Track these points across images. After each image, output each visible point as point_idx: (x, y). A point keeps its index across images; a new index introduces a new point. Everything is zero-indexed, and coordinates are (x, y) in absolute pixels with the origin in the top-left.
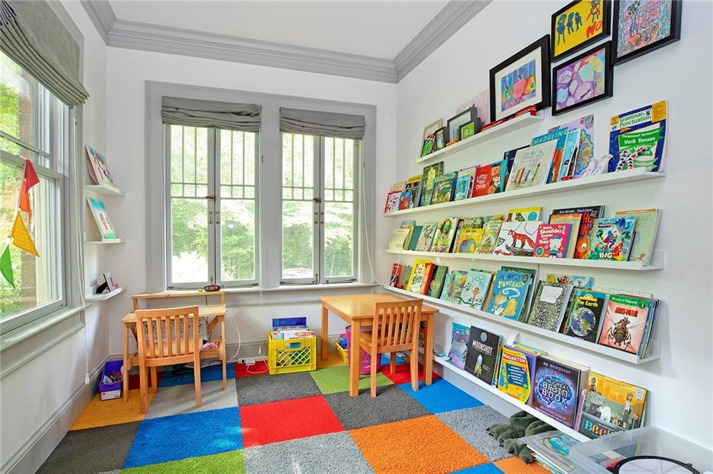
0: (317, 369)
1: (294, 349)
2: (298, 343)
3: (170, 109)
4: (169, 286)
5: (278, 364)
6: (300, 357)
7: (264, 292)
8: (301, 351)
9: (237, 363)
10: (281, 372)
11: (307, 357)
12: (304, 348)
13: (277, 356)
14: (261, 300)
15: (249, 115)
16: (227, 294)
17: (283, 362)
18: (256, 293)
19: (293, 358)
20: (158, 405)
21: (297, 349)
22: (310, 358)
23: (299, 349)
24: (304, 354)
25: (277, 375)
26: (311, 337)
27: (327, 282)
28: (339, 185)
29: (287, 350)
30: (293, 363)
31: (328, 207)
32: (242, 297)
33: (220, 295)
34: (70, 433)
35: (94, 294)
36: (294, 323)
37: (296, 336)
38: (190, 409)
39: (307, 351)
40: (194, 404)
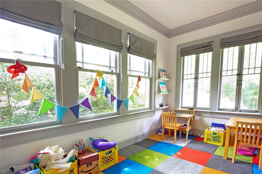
0: (223, 146)
1: (214, 135)
2: (216, 133)
3: (182, 52)
4: (182, 107)
5: (207, 139)
6: (216, 139)
7: (210, 112)
8: (217, 137)
9: (198, 136)
10: (208, 142)
11: (219, 140)
12: (218, 136)
13: (207, 136)
14: (208, 115)
15: (208, 46)
16: (196, 111)
17: (209, 139)
18: (207, 112)
19: (213, 138)
20: (167, 139)
21: (215, 136)
22: (220, 140)
23: (216, 136)
24: (217, 138)
25: (206, 143)
26: (222, 132)
27: (241, 111)
28: (252, 66)
29: (211, 135)
30: (213, 141)
31: (244, 77)
32: (202, 113)
33: (193, 111)
34: (147, 139)
35: (160, 107)
36: (221, 126)
37: (216, 131)
38: (171, 143)
39: (219, 137)
40: (173, 142)
